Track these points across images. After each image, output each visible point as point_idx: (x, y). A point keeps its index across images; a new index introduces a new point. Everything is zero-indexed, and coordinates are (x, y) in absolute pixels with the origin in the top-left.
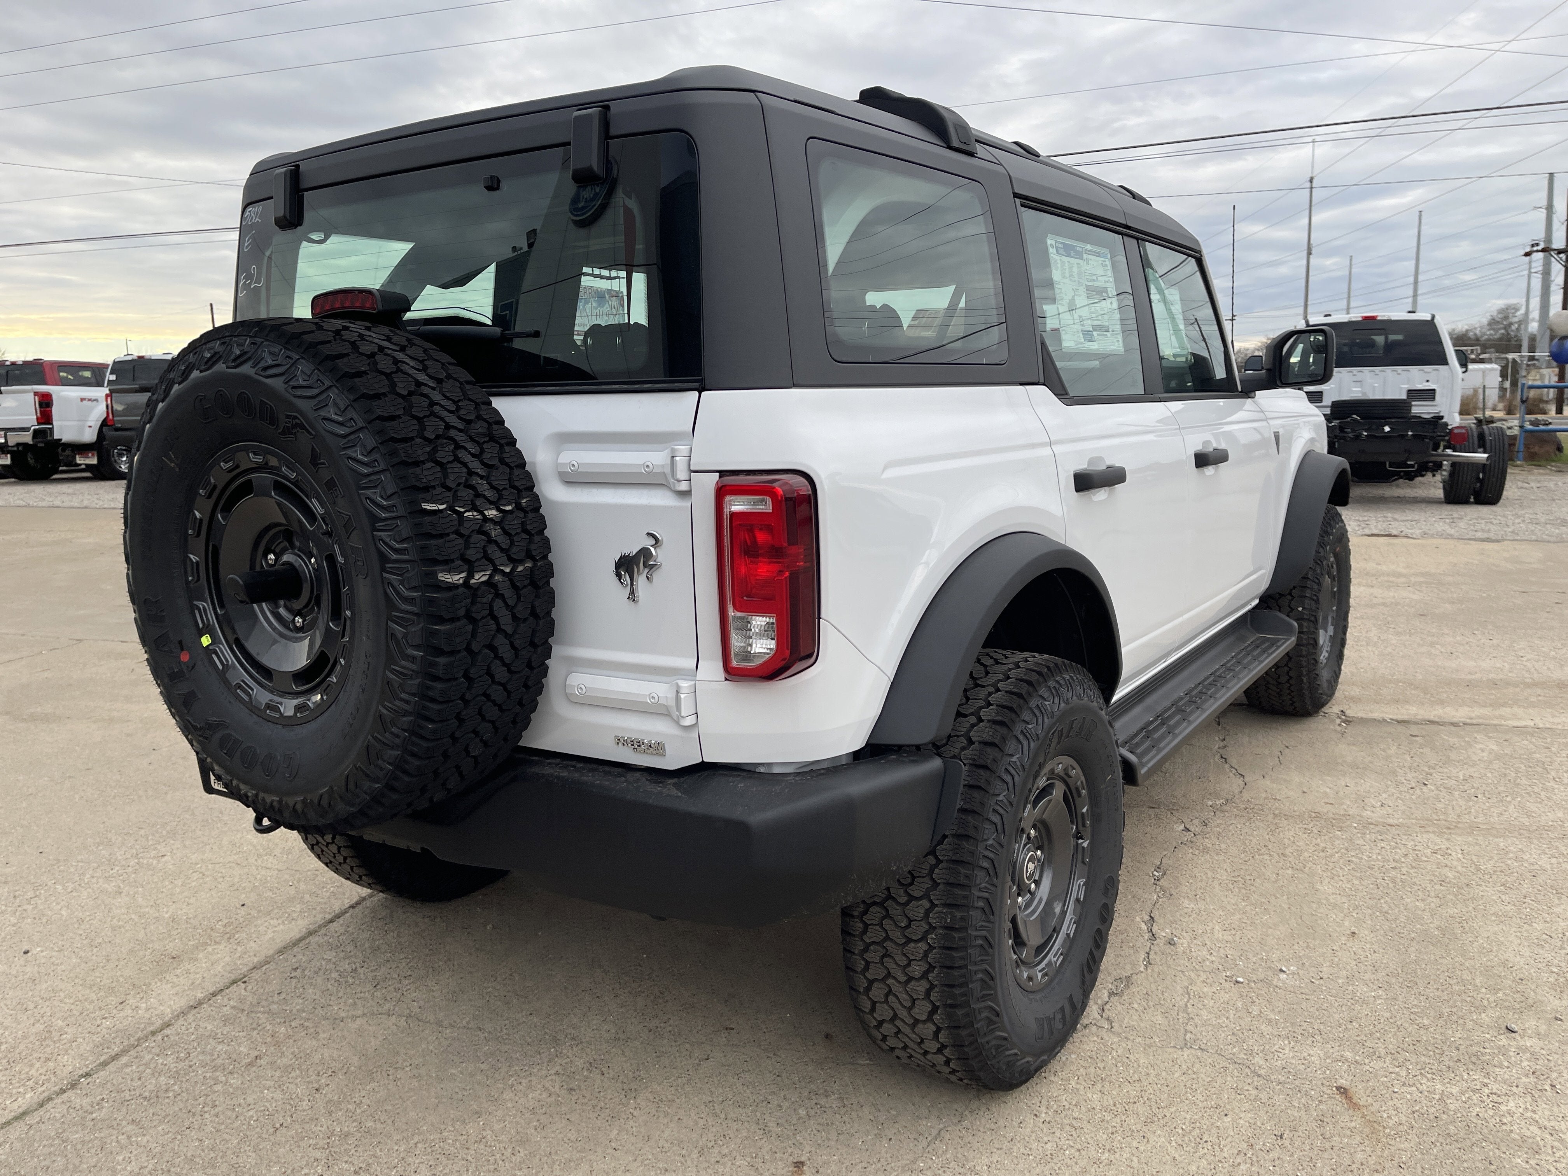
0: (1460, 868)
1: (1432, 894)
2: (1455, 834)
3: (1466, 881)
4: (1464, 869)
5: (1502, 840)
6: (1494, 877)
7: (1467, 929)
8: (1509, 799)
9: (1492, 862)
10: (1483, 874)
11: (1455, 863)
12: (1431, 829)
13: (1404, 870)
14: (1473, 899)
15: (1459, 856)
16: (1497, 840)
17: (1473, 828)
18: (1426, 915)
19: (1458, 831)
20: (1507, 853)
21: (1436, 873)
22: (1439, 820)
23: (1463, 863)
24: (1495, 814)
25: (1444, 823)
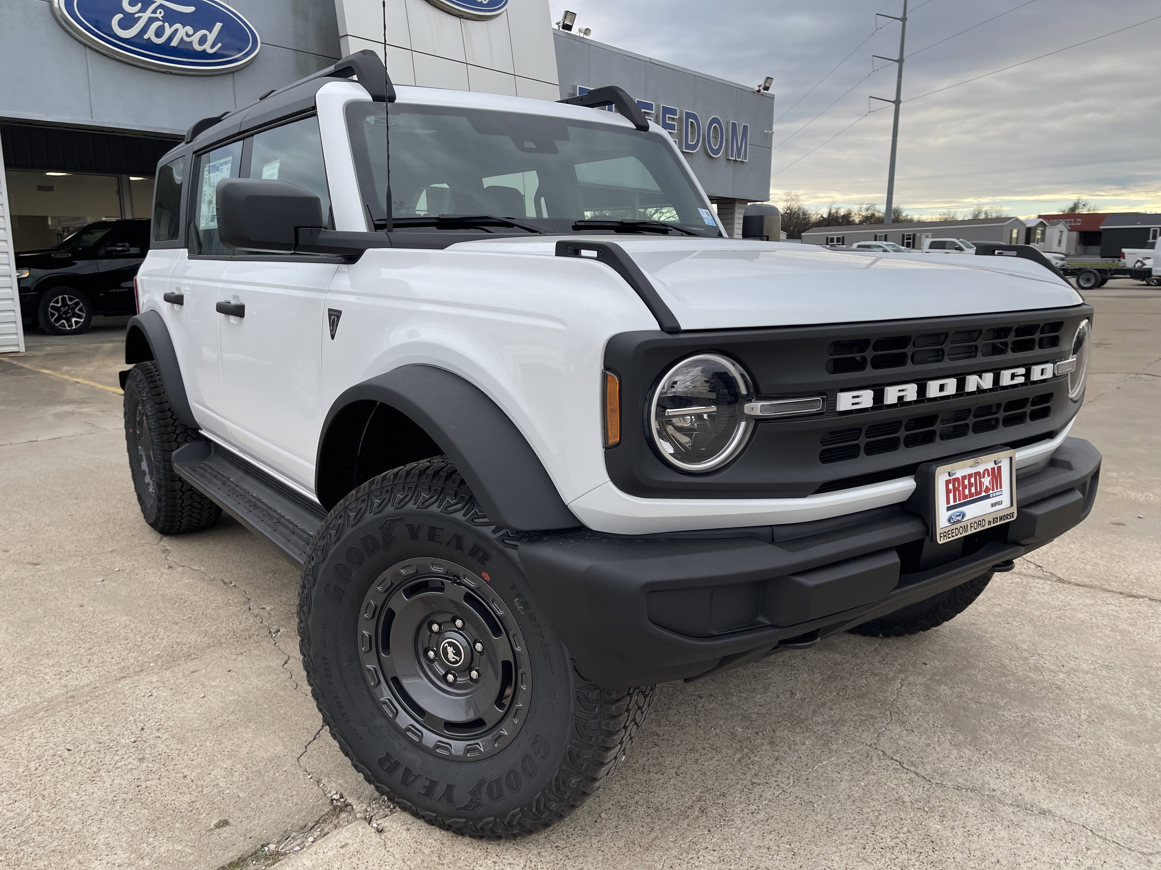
0: (42, 668)
1: (50, 643)
2: (62, 694)
3: (31, 661)
4: (37, 668)
5: (18, 707)
6: (11, 672)
7: (15, 634)
8: (32, 765)
9: (18, 683)
10: (20, 671)
11: (47, 670)
12: (87, 689)
13: (82, 651)
14: (19, 651)
15: (48, 677)
16: (23, 705)
17: (50, 707)
18: (45, 631)
19: (61, 699)
20: (8, 695)
21: (57, 658)
22: (87, 701)
23: (41, 673)
24: (38, 735)
25: (81, 701)
